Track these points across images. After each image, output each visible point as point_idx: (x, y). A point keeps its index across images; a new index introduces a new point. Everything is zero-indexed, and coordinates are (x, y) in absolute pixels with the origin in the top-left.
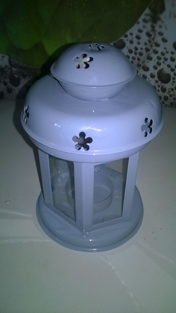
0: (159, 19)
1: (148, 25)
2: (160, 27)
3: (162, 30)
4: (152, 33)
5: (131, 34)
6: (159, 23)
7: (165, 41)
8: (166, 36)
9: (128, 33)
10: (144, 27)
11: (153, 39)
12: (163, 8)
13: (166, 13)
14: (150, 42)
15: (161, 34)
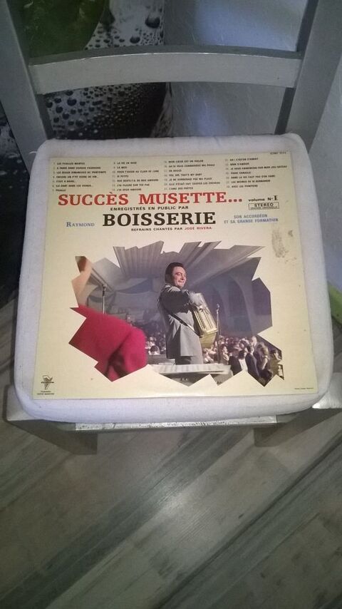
0: (112, 27)
1: (104, 35)
2: (116, 32)
3: (117, 34)
4: (109, 39)
5: (91, 46)
6: (113, 30)
7: (122, 41)
8: (121, 38)
9: (87, 46)
10: (100, 37)
11: (112, 43)
12: (113, 19)
13: (117, 21)
14: (109, 46)
15: (117, 37)
